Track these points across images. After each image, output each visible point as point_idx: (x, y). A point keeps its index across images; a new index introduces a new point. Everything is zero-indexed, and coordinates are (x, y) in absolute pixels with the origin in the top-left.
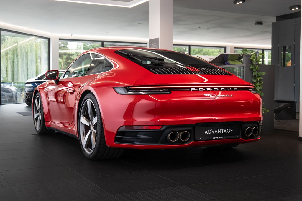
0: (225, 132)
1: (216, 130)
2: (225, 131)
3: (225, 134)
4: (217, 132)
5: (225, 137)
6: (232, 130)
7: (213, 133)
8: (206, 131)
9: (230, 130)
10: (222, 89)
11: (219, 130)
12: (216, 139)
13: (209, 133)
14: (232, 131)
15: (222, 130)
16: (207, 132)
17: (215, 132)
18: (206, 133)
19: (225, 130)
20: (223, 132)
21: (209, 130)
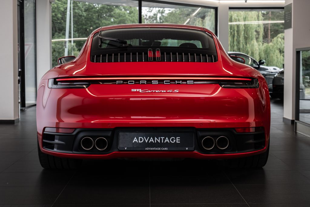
0: (167, 142)
1: (152, 138)
2: (167, 140)
3: (167, 145)
4: (153, 141)
5: (166, 149)
6: (178, 139)
7: (147, 141)
8: (135, 138)
9: (176, 139)
10: (166, 82)
11: (156, 138)
12: (149, 151)
13: (139, 142)
14: (178, 141)
15: (162, 138)
16: (136, 141)
17: (150, 141)
18: (134, 141)
19: (167, 138)
20: (164, 140)
21: (139, 138)
